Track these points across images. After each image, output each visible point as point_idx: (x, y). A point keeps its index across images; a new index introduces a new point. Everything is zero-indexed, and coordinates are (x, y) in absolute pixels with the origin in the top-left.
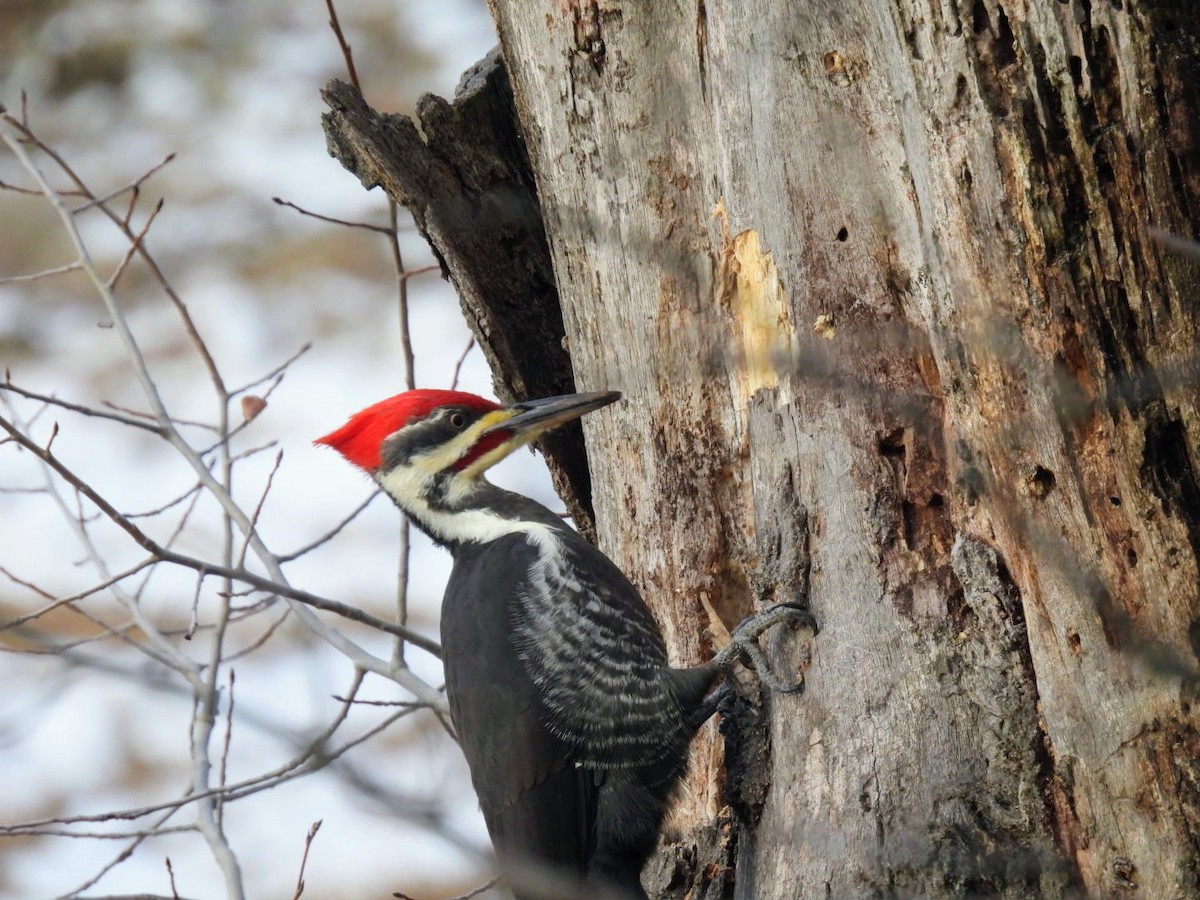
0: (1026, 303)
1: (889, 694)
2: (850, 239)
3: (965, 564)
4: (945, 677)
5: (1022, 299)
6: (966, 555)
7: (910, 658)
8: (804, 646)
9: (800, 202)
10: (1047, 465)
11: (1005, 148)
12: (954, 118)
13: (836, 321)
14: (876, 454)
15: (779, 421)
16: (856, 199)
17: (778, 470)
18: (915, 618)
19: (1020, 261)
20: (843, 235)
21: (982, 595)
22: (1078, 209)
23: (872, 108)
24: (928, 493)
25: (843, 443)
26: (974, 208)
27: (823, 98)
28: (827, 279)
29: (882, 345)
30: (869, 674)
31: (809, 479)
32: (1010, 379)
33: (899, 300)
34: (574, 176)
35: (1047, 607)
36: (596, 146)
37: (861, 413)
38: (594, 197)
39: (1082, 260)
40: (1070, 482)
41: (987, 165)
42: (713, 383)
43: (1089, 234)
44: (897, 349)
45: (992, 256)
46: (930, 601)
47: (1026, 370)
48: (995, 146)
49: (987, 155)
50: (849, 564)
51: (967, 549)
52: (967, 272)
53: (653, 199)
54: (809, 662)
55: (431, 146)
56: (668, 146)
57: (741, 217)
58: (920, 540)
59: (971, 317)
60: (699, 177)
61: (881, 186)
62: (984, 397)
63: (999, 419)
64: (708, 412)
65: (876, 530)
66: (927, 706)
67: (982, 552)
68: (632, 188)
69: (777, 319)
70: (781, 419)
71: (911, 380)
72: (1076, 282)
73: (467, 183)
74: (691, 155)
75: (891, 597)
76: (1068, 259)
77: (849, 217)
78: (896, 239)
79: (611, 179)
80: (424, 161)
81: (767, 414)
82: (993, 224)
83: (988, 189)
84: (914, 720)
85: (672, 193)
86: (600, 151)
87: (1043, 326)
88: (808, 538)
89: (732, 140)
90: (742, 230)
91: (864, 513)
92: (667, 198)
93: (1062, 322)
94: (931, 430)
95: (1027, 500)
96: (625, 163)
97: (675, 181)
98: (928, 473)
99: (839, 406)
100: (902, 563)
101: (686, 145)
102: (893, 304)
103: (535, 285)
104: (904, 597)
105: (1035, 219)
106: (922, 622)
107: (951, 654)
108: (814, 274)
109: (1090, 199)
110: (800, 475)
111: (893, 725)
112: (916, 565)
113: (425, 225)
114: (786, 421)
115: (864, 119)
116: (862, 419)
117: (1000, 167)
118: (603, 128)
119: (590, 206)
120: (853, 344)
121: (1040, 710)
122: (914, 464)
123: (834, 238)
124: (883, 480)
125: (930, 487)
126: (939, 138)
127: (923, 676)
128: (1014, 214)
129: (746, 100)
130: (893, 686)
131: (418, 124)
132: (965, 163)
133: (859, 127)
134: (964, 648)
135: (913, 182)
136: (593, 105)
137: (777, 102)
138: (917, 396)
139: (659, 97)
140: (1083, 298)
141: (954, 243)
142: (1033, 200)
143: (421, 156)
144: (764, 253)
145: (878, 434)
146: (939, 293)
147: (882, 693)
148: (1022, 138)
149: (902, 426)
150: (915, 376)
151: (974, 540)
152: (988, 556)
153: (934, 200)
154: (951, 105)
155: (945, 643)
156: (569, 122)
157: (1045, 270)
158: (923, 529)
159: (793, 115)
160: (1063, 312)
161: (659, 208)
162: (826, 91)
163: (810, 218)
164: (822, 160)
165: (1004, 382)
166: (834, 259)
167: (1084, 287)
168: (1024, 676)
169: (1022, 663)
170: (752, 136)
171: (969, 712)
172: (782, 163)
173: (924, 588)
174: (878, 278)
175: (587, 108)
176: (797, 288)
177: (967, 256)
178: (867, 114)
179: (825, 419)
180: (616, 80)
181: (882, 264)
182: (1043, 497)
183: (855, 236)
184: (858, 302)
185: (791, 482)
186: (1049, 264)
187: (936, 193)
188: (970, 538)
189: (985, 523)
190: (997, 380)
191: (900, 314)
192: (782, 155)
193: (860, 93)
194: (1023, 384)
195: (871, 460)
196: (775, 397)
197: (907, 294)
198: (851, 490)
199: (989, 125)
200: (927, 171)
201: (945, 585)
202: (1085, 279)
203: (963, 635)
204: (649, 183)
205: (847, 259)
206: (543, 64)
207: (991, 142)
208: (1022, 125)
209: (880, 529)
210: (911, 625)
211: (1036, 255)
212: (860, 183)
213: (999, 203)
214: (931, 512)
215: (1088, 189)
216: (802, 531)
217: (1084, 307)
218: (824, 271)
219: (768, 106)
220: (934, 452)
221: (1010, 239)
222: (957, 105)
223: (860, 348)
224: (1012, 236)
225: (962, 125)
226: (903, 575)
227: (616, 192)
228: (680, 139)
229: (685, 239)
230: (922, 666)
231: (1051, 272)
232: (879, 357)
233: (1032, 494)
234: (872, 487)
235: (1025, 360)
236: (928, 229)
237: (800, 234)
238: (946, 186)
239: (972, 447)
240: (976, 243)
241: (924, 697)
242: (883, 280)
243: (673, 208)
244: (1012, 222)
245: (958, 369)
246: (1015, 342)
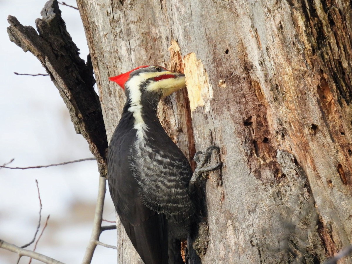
0: (306, 69)
1: (256, 206)
2: (230, 53)
3: (283, 160)
4: (276, 199)
5: (304, 67)
6: (282, 157)
7: (262, 194)
8: (221, 193)
9: (211, 41)
10: (316, 123)
11: (295, 16)
12: (276, 8)
13: (226, 81)
14: (243, 125)
15: (206, 117)
16: (232, 39)
17: (207, 134)
18: (262, 180)
19: (303, 55)
20: (227, 52)
21: (289, 169)
22: (321, 36)
23: (237, 7)
24: (263, 137)
25: (231, 122)
26: (284, 38)
27: (219, 5)
28: (222, 67)
29: (243, 88)
30: (248, 200)
31: (219, 136)
32: (299, 96)
33: (248, 72)
34: (113, 40)
35: (318, 171)
36: (121, 29)
37: (237, 112)
38: (121, 47)
39: (325, 53)
40: (325, 129)
41: (289, 23)
42: (167, 107)
43: (328, 44)
44: (248, 89)
45: (292, 54)
46: (267, 174)
47: (306, 92)
48: (292, 16)
49: (289, 20)
50: (236, 163)
51: (283, 154)
52: (281, 60)
53: (144, 46)
54: (224, 198)
55: (41, 36)
56: (149, 28)
57: (188, 48)
58: (260, 153)
59: (283, 75)
60: (160, 37)
61: (241, 34)
62: (289, 102)
63: (296, 109)
64: (165, 117)
65: (246, 151)
66: (271, 209)
67: (288, 155)
68: (136, 43)
69: (203, 82)
70: (207, 116)
71: (254, 99)
72: (324, 60)
73: (54, 48)
74: (157, 30)
75: (253, 173)
76: (320, 53)
77: (229, 45)
78: (247, 52)
79: (128, 40)
80: (40, 41)
81: (201, 115)
82: (292, 43)
83: (290, 32)
84: (267, 214)
85: (151, 44)
86: (123, 31)
87: (312, 76)
88: (220, 156)
89: (184, 22)
90: (189, 53)
91: (241, 146)
92: (149, 45)
93: (320, 74)
94: (262, 116)
95: (309, 136)
96: (133, 34)
97: (152, 39)
98: (262, 131)
99: (229, 110)
100: (255, 161)
101: (155, 27)
102: (246, 74)
103: (77, 82)
104: (258, 173)
105: (308, 40)
106: (265, 181)
107: (277, 191)
108: (218, 66)
109: (326, 32)
110: (215, 135)
111: (259, 216)
112: (260, 162)
113: (45, 63)
114: (209, 117)
115: (235, 11)
116: (237, 114)
117: (294, 23)
118: (124, 23)
119: (119, 50)
120: (232, 89)
121: (316, 207)
122: (256, 128)
123: (224, 53)
124: (246, 134)
125: (263, 135)
126: (270, 15)
127: (268, 199)
128: (300, 39)
129: (189, 8)
130: (257, 203)
131: (36, 29)
132: (280, 23)
133: (233, 14)
134: (281, 189)
135: (256, 31)
136: (120, 16)
137: (202, 8)
138: (256, 105)
139: (145, 11)
140: (327, 65)
141: (276, 50)
142: (307, 34)
143: (39, 40)
144: (198, 60)
145: (243, 118)
146: (268, 69)
147: (253, 206)
148: (302, 13)
149: (252, 115)
150: (255, 98)
151: (285, 152)
152: (291, 156)
153: (267, 37)
154: (275, 3)
155: (274, 188)
156: (110, 22)
157: (312, 57)
158: (260, 150)
159: (208, 12)
160: (320, 71)
161: (146, 49)
162: (220, 3)
163: (215, 47)
164: (219, 27)
165: (298, 97)
166: (224, 60)
167: (327, 62)
168: (309, 196)
169: (308, 192)
170: (192, 20)
171: (286, 210)
172: (204, 29)
173: (264, 169)
174: (240, 66)
175: (118, 17)
176: (211, 71)
177: (282, 55)
178: (236, 9)
179: (224, 115)
180: (130, 6)
181: (242, 60)
182: (315, 134)
183: (232, 52)
184: (233, 74)
185: (212, 138)
186: (313, 55)
187: (268, 34)
188: (284, 151)
189: (288, 145)
190: (294, 96)
191: (249, 77)
192: (204, 26)
193: (233, 3)
194: (305, 97)
195: (241, 128)
196: (204, 109)
197: (252, 70)
198: (235, 138)
199: (289, 9)
200: (264, 27)
201: (272, 168)
202: (326, 59)
203: (280, 184)
204: (143, 41)
205: (229, 60)
206: (99, 3)
207: (290, 15)
208: (301, 8)
209: (247, 151)
210: (261, 182)
211: (308, 52)
212: (233, 33)
213: (294, 36)
214: (263, 144)
215: (325, 29)
216: (218, 153)
217: (327, 69)
218: (221, 64)
219: (198, 10)
220: (263, 123)
221: (299, 47)
222: (277, 3)
223: (235, 90)
224: (299, 46)
225: (279, 10)
226: (256, 166)
227: (130, 45)
228: (153, 25)
229: (155, 59)
230: (267, 196)
231: (315, 57)
232: (242, 92)
233: (310, 134)
234: (242, 137)
235: (306, 88)
236: (264, 47)
237: (212, 53)
238: (273, 31)
239: (282, 120)
240: (286, 50)
241: (269, 206)
242: (242, 66)
243: (151, 49)
244: (299, 41)
245: (277, 94)
246: (302, 82)
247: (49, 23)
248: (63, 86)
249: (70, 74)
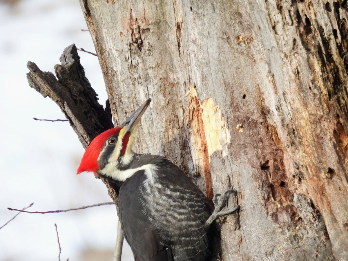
0: (322, 114)
1: (273, 249)
2: (247, 98)
3: (300, 203)
4: (293, 242)
5: (320, 112)
6: (299, 201)
7: (279, 237)
8: (239, 236)
9: (229, 87)
10: (332, 167)
11: (312, 62)
12: (292, 53)
13: (243, 126)
14: (260, 169)
15: (224, 161)
16: (249, 84)
17: (224, 178)
18: (280, 223)
19: (319, 100)
20: (244, 97)
21: (306, 213)
22: (338, 81)
23: (254, 53)
24: (279, 181)
25: (248, 166)
26: (301, 83)
27: (236, 51)
28: (240, 112)
29: (260, 132)
30: (265, 243)
31: (236, 180)
32: (316, 140)
33: (265, 117)
34: (131, 86)
35: (335, 215)
36: (140, 75)
37: (254, 156)
38: (139, 92)
39: (341, 98)
40: (341, 172)
41: (305, 68)
42: (185, 152)
43: (344, 88)
44: (265, 134)
45: (308, 99)
46: (284, 217)
47: (323, 136)
48: (308, 61)
49: (305, 65)
50: (254, 207)
51: (300, 198)
52: (298, 104)
53: (162, 92)
54: (241, 241)
55: (60, 81)
56: (167, 73)
57: (206, 94)
58: (277, 197)
59: (300, 120)
60: (178, 83)
61: (258, 79)
62: (305, 147)
63: (312, 153)
64: (183, 162)
65: (263, 195)
66: (288, 252)
67: (305, 199)
68: (154, 88)
69: (221, 127)
70: (224, 160)
71: (271, 144)
72: (340, 105)
73: (73, 93)
74: (175, 75)
75: (270, 217)
76: (336, 97)
77: (246, 91)
78: (264, 97)
79: (146, 86)
80: (59, 87)
81: (218, 159)
82: (308, 88)
83: (306, 77)
84: (284, 257)
85: (169, 89)
86: (141, 77)
87: (329, 121)
88: (237, 200)
89: (201, 68)
90: (206, 98)
91: (258, 190)
92: (167, 90)
93: (336, 119)
94: (279, 160)
95: (325, 180)
96: (151, 80)
97: (169, 85)
98: (279, 175)
99: (246, 155)
100: (273, 205)
101: (173, 72)
102: (263, 119)
104: (275, 216)
105: (324, 85)
106: (282, 224)
107: (294, 234)
108: (235, 111)
109: (342, 77)
110: (233, 179)
111: (276, 259)
112: (277, 206)
113: (64, 108)
114: (226, 161)
115: (252, 57)
116: (255, 158)
117: (310, 68)
118: (142, 69)
119: (137, 96)
120: (250, 133)
121: (333, 250)
122: (273, 172)
123: (242, 98)
124: (263, 178)
125: (280, 179)
126: (287, 60)
127: (285, 243)
128: (316, 84)
129: (207, 54)
130: (274, 247)
131: (55, 75)
132: (297, 68)
133: (250, 60)
134: (298, 232)
135: (273, 76)
136: (139, 61)
137: (219, 54)
138: (273, 149)
139: (163, 57)
140: (343, 110)
141: (293, 95)
142: (323, 79)
143: (58, 86)
144: (215, 105)
145: (261, 163)
146: (285, 113)
147: (271, 249)
148: (318, 58)
149: (269, 159)
150: (272, 142)
151: (302, 195)
152: (307, 200)
153: (284, 82)
154: (291, 49)
155: (291, 231)
156: (129, 68)
157: (328, 102)
158: (277, 193)
159: (226, 58)
160: (336, 115)
161: (164, 94)
162: (237, 49)
163: (233, 92)
164: (236, 72)
165: (314, 141)
166: (242, 105)
167: (343, 106)
168: (326, 239)
169: (325, 235)
170: (210, 66)
171: (303, 253)
172: (222, 74)
173: (281, 213)
174: (258, 110)
175: (137, 62)
176: (229, 116)
177: (299, 99)
178: (253, 55)
179: (241, 159)
180: (148, 52)
181: (259, 106)
182: (331, 178)
183: (249, 97)
184: (251, 119)
185: (230, 182)
186: (330, 100)
187: (285, 79)
188: (300, 195)
189: (304, 189)
190: (311, 140)
191: (266, 122)
192: (222, 71)
193: (250, 48)
194: (322, 141)
195: (259, 172)
196: (222, 153)
197: (269, 115)
198: (252, 182)
199: (306, 55)
200: (281, 72)
201: (289, 211)
202: (343, 104)
203: (297, 228)
204: (161, 86)
205: (246, 105)
206: (117, 49)
207: (307, 60)
208: (317, 54)
209: (265, 195)
210: (278, 226)
211: (325, 97)
212: (250, 79)
213: (310, 81)
214: (280, 188)
215: (341, 74)
216: (235, 197)
217: (343, 113)
218: (238, 109)
219: (216, 55)
220: (280, 167)
221: (315, 92)
222: (293, 49)
223: (252, 134)
224: (316, 91)
225: (295, 55)
226: (273, 209)
227: (148, 90)
228: (171, 70)
229: (173, 104)
230: (284, 239)
231: (331, 102)
232: (259, 137)
233: (327, 178)
234: (260, 181)
235: (322, 133)
236: (281, 92)
237: (229, 98)
238: (290, 76)
239: (299, 164)
240: (302, 95)
241: (286, 249)
242: (259, 111)
243: (169, 94)
244: (315, 86)
245: (293, 138)
246: (318, 127)
247: (68, 69)
248: (82, 131)
249: (89, 119)
